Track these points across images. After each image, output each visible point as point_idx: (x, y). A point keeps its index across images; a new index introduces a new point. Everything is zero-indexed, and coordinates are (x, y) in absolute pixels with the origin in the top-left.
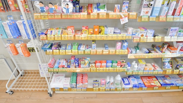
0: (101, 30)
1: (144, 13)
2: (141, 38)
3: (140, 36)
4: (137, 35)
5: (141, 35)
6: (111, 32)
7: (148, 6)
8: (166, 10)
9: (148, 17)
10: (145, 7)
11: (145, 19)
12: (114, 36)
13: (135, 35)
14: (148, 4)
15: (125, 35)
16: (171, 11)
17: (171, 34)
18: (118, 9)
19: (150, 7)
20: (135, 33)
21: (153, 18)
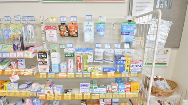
0: (3, 85)
1: (41, 70)
2: (47, 95)
3: (46, 93)
4: (42, 91)
5: (47, 91)
6: (14, 88)
7: (44, 64)
8: (64, 67)
9: (46, 74)
10: (41, 64)
11: (43, 76)
12: (17, 93)
13: (40, 91)
14: (42, 62)
15: (29, 92)
16: (70, 67)
17: (82, 91)
18: (14, 65)
19: (46, 64)
20: (40, 90)
21: (52, 75)
